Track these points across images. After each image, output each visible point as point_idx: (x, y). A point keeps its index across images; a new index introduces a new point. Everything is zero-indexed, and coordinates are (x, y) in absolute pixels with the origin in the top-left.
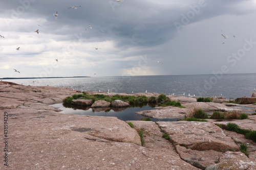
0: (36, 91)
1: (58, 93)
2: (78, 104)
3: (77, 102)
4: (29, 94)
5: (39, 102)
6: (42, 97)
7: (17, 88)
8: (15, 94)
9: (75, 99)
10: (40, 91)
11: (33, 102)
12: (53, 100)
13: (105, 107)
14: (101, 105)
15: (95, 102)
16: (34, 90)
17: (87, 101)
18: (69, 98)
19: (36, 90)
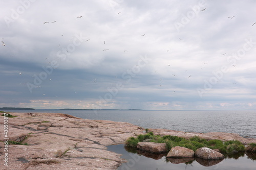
0: (92, 127)
1: (118, 130)
2: (147, 149)
3: (145, 147)
4: (85, 131)
5: (95, 142)
6: (99, 135)
7: (72, 123)
8: (68, 129)
9: (141, 141)
10: (97, 127)
11: (88, 143)
12: (113, 140)
13: (187, 157)
14: (181, 154)
15: (173, 149)
16: (90, 124)
17: (159, 146)
18: (132, 139)
19: (93, 125)
